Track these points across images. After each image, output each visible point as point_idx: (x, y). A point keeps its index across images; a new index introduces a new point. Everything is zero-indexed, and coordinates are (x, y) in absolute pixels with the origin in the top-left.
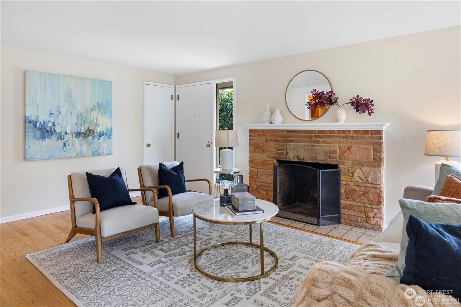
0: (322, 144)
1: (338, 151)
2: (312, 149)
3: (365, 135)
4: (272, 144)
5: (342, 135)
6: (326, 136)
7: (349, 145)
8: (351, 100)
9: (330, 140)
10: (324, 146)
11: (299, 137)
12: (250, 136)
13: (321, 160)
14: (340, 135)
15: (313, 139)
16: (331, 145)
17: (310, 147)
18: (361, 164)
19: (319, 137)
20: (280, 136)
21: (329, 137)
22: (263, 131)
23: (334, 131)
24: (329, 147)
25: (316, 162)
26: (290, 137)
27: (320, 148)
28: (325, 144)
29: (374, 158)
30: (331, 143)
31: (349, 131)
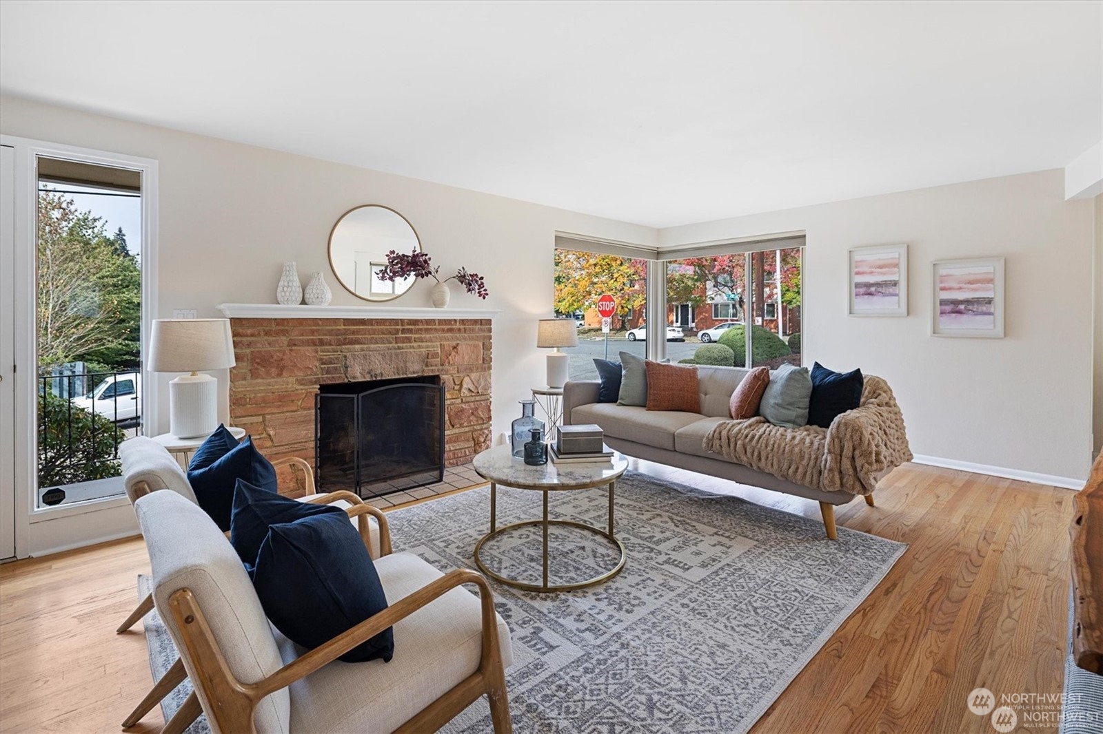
0: (415, 345)
1: (439, 353)
2: (397, 355)
3: (474, 327)
4: (308, 351)
5: (446, 327)
6: (421, 329)
7: (454, 343)
9: (428, 336)
10: (419, 347)
11: (373, 332)
13: (414, 373)
14: (443, 327)
15: (400, 335)
16: (429, 344)
17: (393, 351)
18: (469, 370)
19: (410, 331)
20: (330, 332)
21: (427, 330)
22: (280, 321)
23: (434, 320)
24: (427, 347)
25: (405, 376)
26: (353, 333)
27: (411, 350)
28: (420, 344)
29: (483, 359)
30: (430, 341)
31: (455, 320)
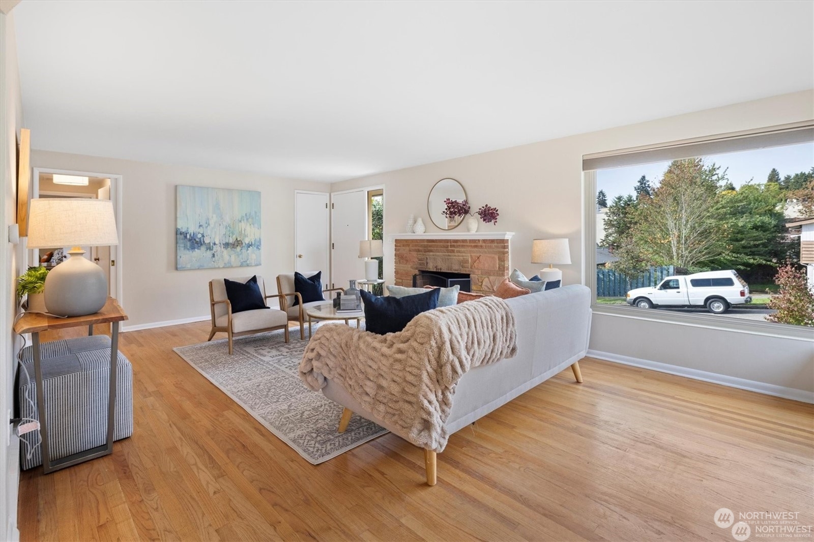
0: (456, 254)
1: (470, 260)
2: (448, 259)
3: (492, 244)
4: (414, 254)
5: (473, 244)
6: (459, 245)
7: (478, 255)
8: (480, 209)
9: (463, 249)
10: (459, 256)
11: (437, 246)
12: (396, 246)
13: (457, 270)
15: (449, 248)
16: (464, 254)
17: (446, 257)
18: (489, 274)
19: (454, 246)
20: (421, 246)
21: (462, 246)
22: (407, 241)
23: (466, 240)
24: (463, 256)
25: (451, 272)
26: (430, 246)
27: (455, 257)
28: (459, 254)
29: (499, 268)
30: (464, 252)
31: (479, 240)
